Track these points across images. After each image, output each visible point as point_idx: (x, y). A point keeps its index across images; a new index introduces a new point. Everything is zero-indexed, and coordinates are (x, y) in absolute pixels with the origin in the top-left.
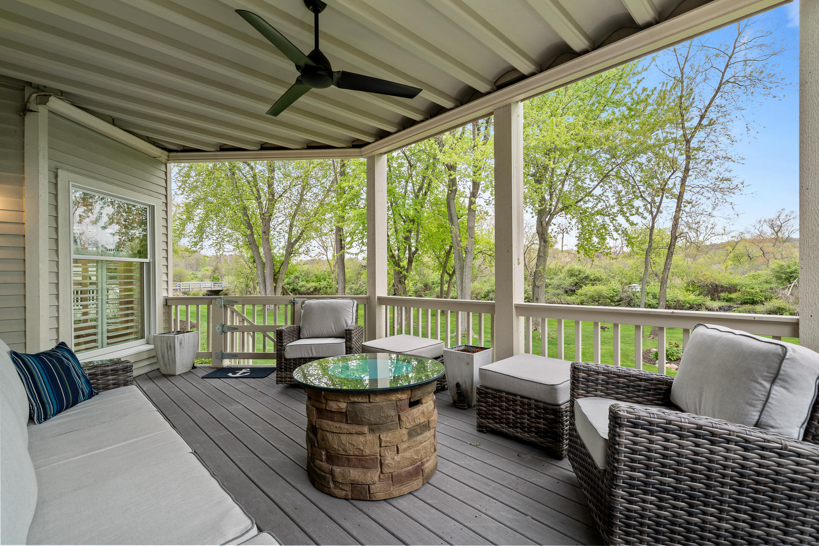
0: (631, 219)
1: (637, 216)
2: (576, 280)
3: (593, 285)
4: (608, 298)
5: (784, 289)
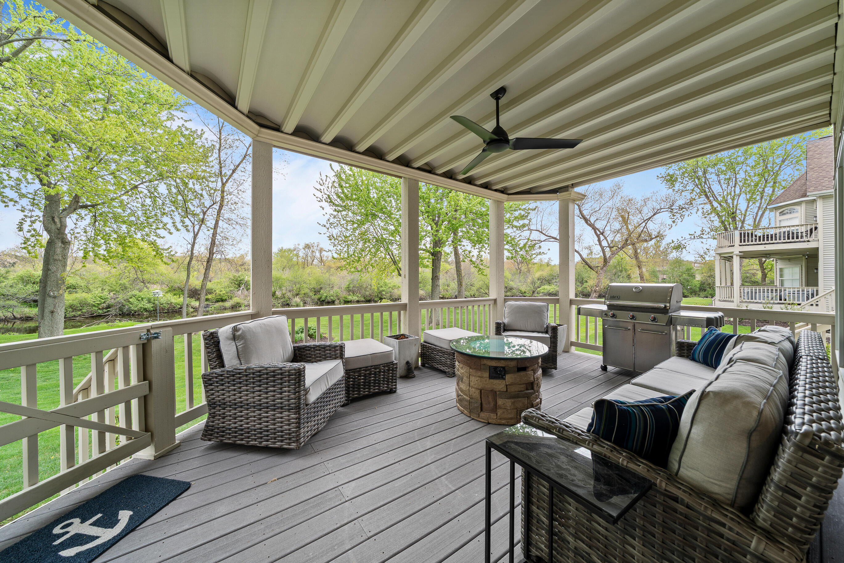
0: (158, 233)
3: (70, 293)
4: (94, 306)
5: (238, 291)
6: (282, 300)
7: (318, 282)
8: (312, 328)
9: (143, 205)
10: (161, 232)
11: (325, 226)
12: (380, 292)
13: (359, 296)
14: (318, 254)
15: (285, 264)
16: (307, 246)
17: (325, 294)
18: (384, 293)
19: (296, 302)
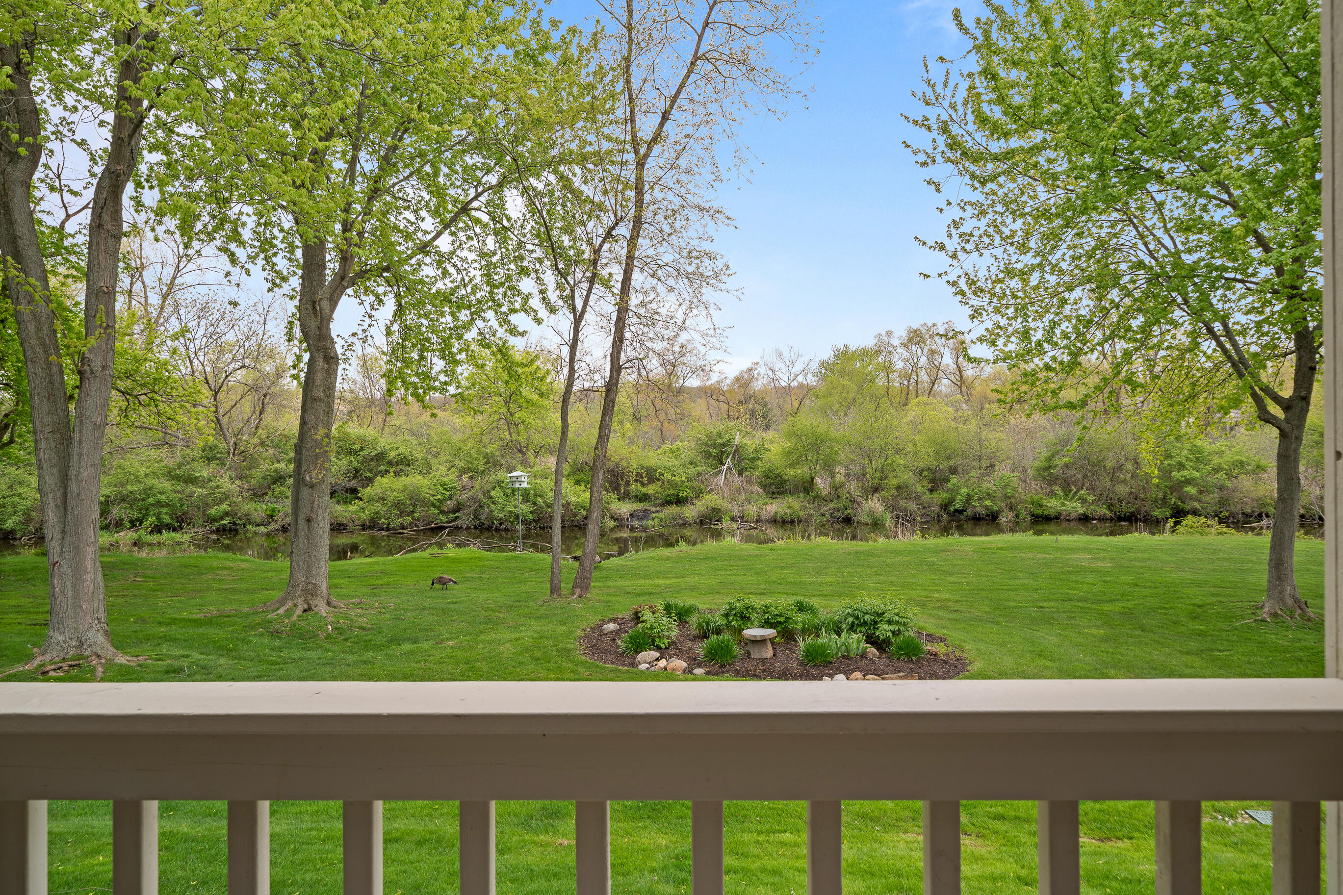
0: (513, 322)
1: (523, 314)
2: (355, 464)
3: (397, 474)
4: (433, 505)
5: (716, 475)
6: (831, 505)
7: (942, 449)
8: (887, 616)
9: (482, 255)
10: (520, 320)
11: (942, 247)
12: (1177, 487)
13: (1090, 498)
14: (948, 360)
15: (852, 395)
16: (915, 337)
17: (964, 490)
18: (1191, 490)
19: (871, 513)
